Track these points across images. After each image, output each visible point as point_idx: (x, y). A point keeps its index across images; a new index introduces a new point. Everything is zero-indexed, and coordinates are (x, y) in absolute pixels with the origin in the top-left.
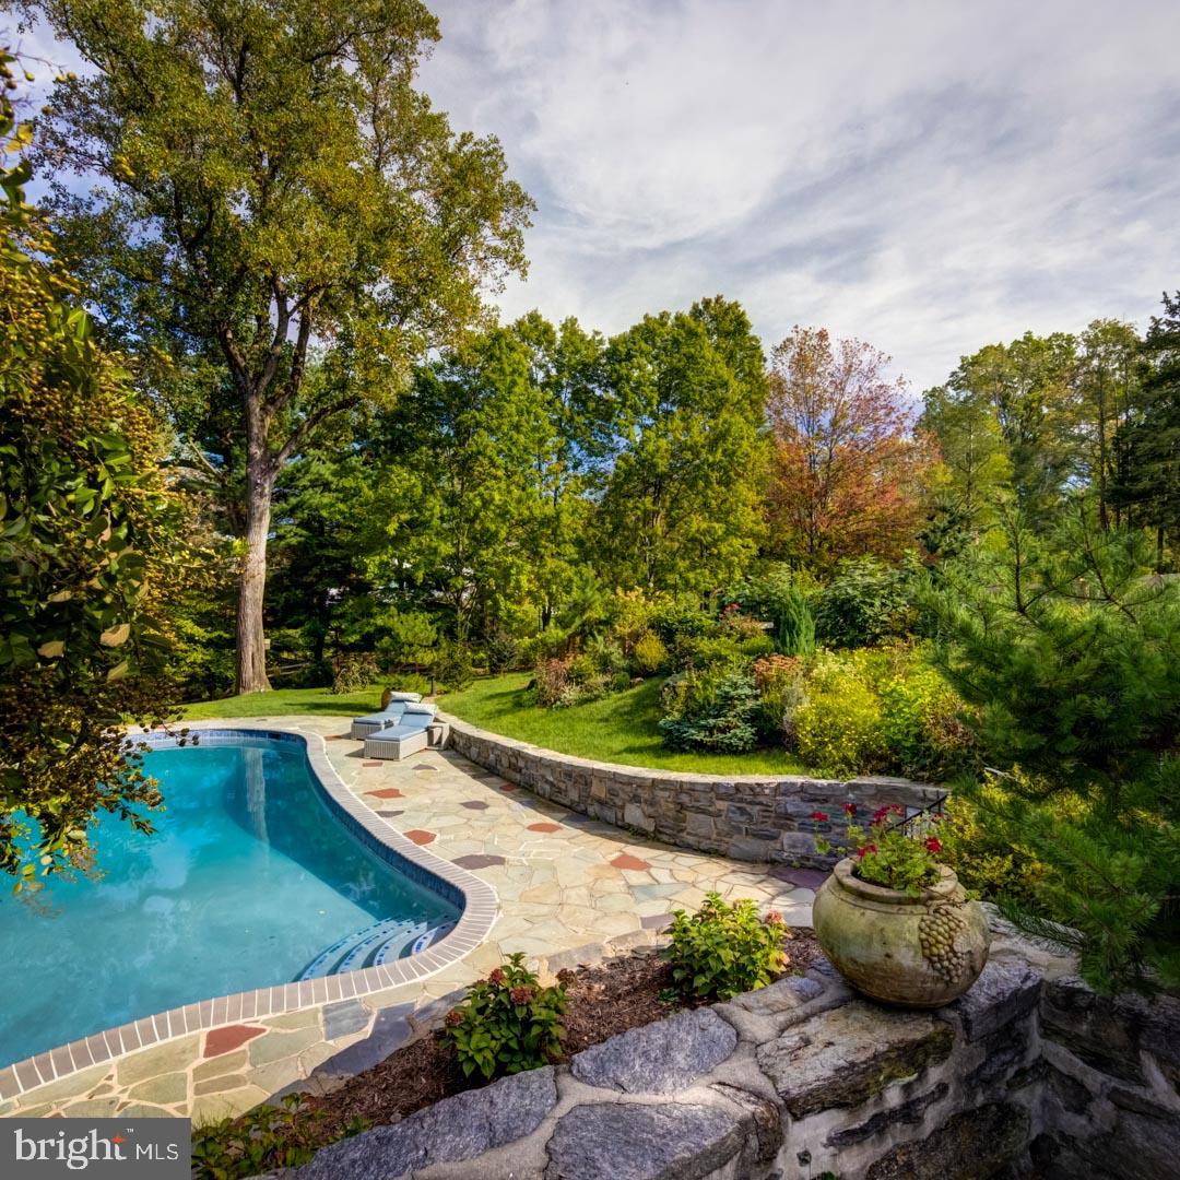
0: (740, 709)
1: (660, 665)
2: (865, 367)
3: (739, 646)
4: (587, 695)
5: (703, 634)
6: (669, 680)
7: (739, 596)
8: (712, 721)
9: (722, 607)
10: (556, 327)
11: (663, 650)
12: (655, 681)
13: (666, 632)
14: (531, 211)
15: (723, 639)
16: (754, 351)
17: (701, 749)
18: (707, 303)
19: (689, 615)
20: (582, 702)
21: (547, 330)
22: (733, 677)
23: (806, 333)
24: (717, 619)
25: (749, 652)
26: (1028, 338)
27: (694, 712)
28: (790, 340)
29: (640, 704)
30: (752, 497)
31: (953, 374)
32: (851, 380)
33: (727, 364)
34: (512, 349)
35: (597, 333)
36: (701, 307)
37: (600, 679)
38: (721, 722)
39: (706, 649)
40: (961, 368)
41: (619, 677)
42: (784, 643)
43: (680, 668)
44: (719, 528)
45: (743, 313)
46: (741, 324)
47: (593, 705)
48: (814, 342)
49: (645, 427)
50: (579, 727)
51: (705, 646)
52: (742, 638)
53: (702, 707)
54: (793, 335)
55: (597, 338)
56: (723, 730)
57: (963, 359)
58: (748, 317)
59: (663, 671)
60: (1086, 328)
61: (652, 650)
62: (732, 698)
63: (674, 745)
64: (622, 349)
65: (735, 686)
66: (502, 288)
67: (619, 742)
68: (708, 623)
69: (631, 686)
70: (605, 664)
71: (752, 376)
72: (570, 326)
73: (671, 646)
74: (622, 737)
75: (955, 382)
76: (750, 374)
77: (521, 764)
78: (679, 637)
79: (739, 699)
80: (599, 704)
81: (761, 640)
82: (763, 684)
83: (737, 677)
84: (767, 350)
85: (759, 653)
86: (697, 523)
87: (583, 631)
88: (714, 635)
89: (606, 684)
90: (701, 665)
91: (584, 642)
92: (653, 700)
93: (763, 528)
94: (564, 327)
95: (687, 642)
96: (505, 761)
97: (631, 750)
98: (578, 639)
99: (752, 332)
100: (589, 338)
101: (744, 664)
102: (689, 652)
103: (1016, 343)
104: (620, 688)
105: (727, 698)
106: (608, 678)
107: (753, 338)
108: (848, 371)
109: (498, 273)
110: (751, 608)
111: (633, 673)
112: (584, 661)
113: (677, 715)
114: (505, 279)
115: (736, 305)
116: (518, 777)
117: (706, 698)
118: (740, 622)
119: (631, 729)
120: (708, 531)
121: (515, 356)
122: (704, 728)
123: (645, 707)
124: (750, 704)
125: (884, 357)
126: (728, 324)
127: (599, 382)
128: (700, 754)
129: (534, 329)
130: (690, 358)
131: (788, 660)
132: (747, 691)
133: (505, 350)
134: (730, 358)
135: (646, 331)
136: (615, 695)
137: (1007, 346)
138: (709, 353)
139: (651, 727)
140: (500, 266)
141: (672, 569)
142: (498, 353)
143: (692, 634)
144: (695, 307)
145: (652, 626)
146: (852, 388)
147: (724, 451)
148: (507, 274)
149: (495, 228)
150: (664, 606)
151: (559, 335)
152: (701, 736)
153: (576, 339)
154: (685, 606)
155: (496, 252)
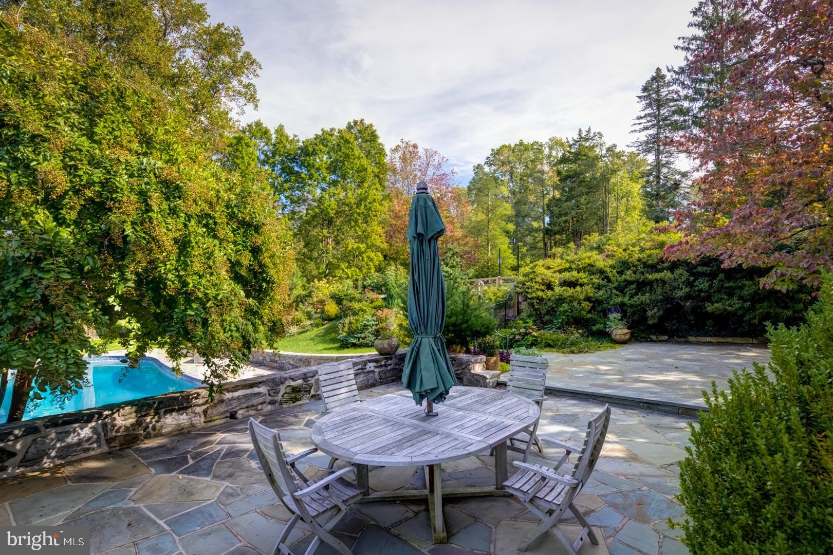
0: (370, 330)
1: (336, 315)
2: (436, 163)
3: (371, 305)
4: (302, 330)
5: (355, 301)
6: (341, 321)
7: (372, 282)
8: (359, 335)
9: (364, 287)
10: (272, 131)
11: (337, 308)
12: (334, 322)
13: (338, 300)
14: (258, 69)
15: (364, 302)
16: (381, 152)
17: (354, 346)
18: (356, 123)
19: (349, 292)
20: (300, 333)
21: (266, 132)
22: (368, 318)
23: (407, 143)
24: (361, 293)
25: (375, 308)
26: (521, 144)
27: (351, 333)
28: (399, 146)
29: (328, 332)
30: (380, 230)
31: (488, 158)
32: (429, 169)
33: (367, 156)
34: (249, 146)
35: (296, 136)
36: (352, 124)
37: (308, 322)
38: (363, 335)
39: (356, 307)
40: (492, 155)
41: (317, 321)
42: (389, 303)
43: (346, 316)
44: (363, 246)
45: (375, 131)
46: (373, 137)
47: (306, 334)
48: (411, 149)
49: (323, 190)
50: (301, 343)
51: (356, 305)
52: (372, 302)
53: (355, 331)
54: (400, 144)
55: (296, 139)
56: (364, 338)
57: (493, 150)
58: (377, 133)
59: (338, 317)
60: (548, 141)
61: (332, 308)
62: (367, 326)
63: (345, 345)
64: (311, 149)
65: (368, 321)
66: (243, 113)
67: (321, 347)
68: (358, 296)
69: (323, 325)
70: (309, 316)
71: (379, 164)
72: (280, 130)
73: (341, 306)
74: (321, 345)
75: (489, 163)
76: (379, 163)
77: (277, 358)
78: (344, 302)
79: (370, 326)
80: (308, 333)
81: (380, 303)
82: (380, 320)
83: (369, 318)
84: (388, 151)
85: (379, 308)
86: (351, 244)
87: (297, 300)
88: (360, 301)
89: (311, 325)
90: (355, 314)
91: (297, 306)
92: (334, 329)
93: (385, 246)
94: (277, 131)
95: (348, 304)
96: (268, 359)
97: (326, 349)
98: (294, 304)
99: (380, 141)
100: (291, 138)
101: (372, 312)
102: (349, 308)
103: (516, 145)
104: (317, 326)
105: (365, 326)
106: (312, 322)
107: (381, 144)
108: (428, 164)
109: (241, 104)
110: (377, 288)
111: (324, 320)
112: (299, 315)
113: (345, 334)
114: (244, 107)
115: (371, 125)
116: (275, 365)
117: (357, 327)
118: (371, 295)
119: (325, 342)
120: (358, 248)
121: (251, 150)
122: (356, 338)
123: (330, 333)
124: (374, 327)
125: (445, 159)
126: (367, 135)
127: (297, 163)
128: (355, 348)
129: (259, 131)
130: (347, 155)
131: (390, 311)
132: (373, 323)
133: (244, 147)
134: (368, 154)
135: (322, 139)
136: (315, 329)
137: (513, 146)
138: (357, 152)
139: (333, 341)
140: (242, 101)
141: (338, 267)
142: (240, 148)
143: (351, 301)
144: (349, 124)
145: (332, 298)
146: (430, 172)
147: (365, 206)
148: (246, 105)
149: (240, 82)
150: (335, 288)
151: (274, 136)
152: (355, 341)
153: (283, 139)
154: (345, 287)
155: (240, 93)
